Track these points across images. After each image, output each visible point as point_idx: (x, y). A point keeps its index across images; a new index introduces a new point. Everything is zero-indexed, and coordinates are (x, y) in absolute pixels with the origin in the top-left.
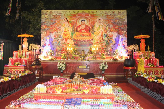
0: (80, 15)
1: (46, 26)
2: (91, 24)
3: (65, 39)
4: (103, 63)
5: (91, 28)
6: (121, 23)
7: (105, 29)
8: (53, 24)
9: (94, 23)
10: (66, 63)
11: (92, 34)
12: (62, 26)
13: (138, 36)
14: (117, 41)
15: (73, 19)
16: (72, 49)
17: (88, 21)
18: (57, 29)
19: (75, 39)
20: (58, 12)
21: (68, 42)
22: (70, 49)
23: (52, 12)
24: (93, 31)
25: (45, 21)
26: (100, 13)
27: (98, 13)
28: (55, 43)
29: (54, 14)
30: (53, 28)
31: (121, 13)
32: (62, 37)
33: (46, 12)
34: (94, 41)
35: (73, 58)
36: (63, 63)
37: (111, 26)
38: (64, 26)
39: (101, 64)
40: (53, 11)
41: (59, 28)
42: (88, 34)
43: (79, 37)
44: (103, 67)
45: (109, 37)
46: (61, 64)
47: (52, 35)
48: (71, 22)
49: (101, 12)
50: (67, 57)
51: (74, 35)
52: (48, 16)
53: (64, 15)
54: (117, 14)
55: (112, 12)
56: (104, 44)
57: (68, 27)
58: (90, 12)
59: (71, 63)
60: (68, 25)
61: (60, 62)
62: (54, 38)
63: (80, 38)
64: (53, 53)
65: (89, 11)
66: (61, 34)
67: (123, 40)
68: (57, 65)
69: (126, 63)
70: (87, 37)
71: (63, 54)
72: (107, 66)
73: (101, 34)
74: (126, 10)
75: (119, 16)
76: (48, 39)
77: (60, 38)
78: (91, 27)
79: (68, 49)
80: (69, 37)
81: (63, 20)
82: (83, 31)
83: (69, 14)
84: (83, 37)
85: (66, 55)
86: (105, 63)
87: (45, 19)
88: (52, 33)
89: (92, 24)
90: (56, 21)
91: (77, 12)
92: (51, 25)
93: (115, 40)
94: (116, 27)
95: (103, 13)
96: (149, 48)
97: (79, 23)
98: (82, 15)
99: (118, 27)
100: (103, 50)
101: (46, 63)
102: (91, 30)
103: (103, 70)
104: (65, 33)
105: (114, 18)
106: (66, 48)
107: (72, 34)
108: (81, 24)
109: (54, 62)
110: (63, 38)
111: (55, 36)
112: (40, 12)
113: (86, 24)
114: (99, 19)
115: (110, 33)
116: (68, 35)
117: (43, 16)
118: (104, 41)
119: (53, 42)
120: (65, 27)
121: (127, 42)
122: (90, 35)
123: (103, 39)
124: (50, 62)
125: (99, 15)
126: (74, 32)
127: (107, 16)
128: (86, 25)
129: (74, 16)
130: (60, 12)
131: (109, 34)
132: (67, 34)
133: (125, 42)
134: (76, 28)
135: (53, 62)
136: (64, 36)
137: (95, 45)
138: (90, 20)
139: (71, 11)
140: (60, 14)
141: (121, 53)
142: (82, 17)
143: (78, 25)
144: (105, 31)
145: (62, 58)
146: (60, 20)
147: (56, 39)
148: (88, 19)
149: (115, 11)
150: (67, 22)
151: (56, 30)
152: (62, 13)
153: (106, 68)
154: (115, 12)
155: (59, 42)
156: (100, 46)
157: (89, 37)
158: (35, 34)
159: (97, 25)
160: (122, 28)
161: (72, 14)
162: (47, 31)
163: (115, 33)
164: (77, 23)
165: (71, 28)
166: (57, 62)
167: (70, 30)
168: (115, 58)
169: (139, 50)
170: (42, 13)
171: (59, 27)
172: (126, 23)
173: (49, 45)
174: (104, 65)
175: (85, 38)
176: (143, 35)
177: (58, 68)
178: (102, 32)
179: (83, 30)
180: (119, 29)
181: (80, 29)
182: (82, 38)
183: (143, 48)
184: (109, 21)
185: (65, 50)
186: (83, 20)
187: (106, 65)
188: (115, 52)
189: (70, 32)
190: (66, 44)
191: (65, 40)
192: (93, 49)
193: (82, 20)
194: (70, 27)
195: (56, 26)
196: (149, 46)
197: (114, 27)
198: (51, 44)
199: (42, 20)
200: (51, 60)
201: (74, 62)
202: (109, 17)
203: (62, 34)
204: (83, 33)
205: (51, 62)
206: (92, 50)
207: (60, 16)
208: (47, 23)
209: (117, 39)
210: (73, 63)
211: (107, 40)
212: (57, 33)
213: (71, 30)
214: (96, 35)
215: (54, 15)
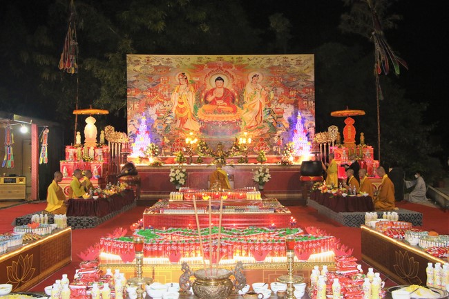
0: (213, 67)
1: (138, 91)
2: (237, 86)
3: (181, 118)
4: (261, 171)
5: (236, 94)
6: (302, 83)
7: (267, 98)
8: (153, 85)
9: (243, 84)
10: (187, 170)
11: (238, 108)
12: (173, 90)
13: (338, 112)
14: (292, 123)
15: (198, 77)
16: (196, 140)
17: (231, 79)
18: (162, 97)
19: (203, 120)
20: (165, 60)
21: (187, 125)
22: (192, 142)
23: (150, 59)
24: (242, 103)
25: (135, 79)
26: (256, 61)
27: (251, 63)
28: (158, 129)
29: (156, 64)
30: (154, 96)
31: (302, 62)
32: (173, 114)
33: (136, 59)
34: (243, 123)
35: (200, 161)
36: (181, 172)
37: (281, 90)
38: (177, 92)
39: (257, 172)
40: (152, 57)
41: (167, 95)
42: (231, 109)
43: (210, 115)
44: (261, 178)
45: (275, 116)
46: (178, 171)
47: (152, 111)
48: (193, 83)
49: (259, 60)
50: (187, 158)
51: (200, 110)
52: (141, 68)
53: (178, 66)
54: (293, 63)
55: (282, 60)
56: (265, 131)
57: (186, 93)
58: (235, 60)
59: (197, 170)
60: (187, 89)
61: (175, 170)
62: (155, 117)
63: (213, 118)
64: (157, 150)
65: (232, 58)
66: (170, 108)
67: (306, 121)
68: (170, 175)
69: (305, 169)
70: (227, 115)
71: (178, 153)
72: (269, 176)
73: (257, 107)
74: (313, 55)
75: (298, 68)
76: (144, 120)
77: (169, 118)
78: (238, 93)
79: (188, 141)
80: (189, 116)
81: (176, 78)
82: (218, 102)
83: (188, 64)
84: (220, 115)
85: (185, 154)
86: (264, 170)
87: (136, 74)
88: (152, 105)
89: (240, 86)
90: (159, 80)
91: (206, 60)
92: (148, 88)
93: (290, 120)
94: (292, 93)
95: (263, 63)
96: (362, 138)
97: (211, 83)
98: (217, 66)
99: (295, 92)
100: (263, 144)
101: (145, 171)
102: (237, 100)
103: (260, 184)
104: (181, 106)
105: (287, 73)
106: (183, 140)
107: (196, 109)
108: (214, 86)
109: (163, 168)
110: (176, 117)
111: (157, 113)
112: (125, 58)
113: (225, 86)
114: (255, 76)
115: (277, 107)
116: (188, 111)
117: (130, 67)
118: (265, 124)
119: (155, 126)
120: (181, 92)
121: (314, 124)
122: (235, 111)
123: (263, 119)
124: (153, 168)
125: (254, 67)
126: (201, 105)
127: (272, 68)
128: (225, 89)
129: (198, 68)
130: (168, 59)
131: (277, 109)
132: (185, 109)
133: (311, 124)
134: (203, 94)
135: (160, 168)
136: (177, 112)
137: (246, 134)
138: (235, 77)
139: (194, 58)
140: (169, 65)
141: (301, 148)
142: (216, 71)
143: (209, 88)
144: (267, 103)
145: (175, 160)
146: (168, 78)
147: (161, 121)
148: (230, 74)
149: (290, 57)
150: (184, 82)
151: (160, 100)
152: (173, 61)
153: (265, 179)
154: (289, 60)
155: (167, 127)
156: (257, 133)
157: (232, 115)
158: (113, 107)
159: (249, 89)
160: (304, 95)
161: (196, 63)
162: (140, 100)
163: (289, 105)
164: (205, 84)
165: (194, 96)
166: (167, 168)
167: (190, 99)
168: (285, 160)
169: (342, 143)
170: (127, 62)
171: (166, 93)
172: (313, 84)
173: (146, 132)
174: (262, 174)
175: (223, 118)
176: (350, 109)
177: (172, 180)
178: (260, 103)
179: (220, 99)
180: (298, 96)
181: (213, 97)
182: (218, 118)
183: (349, 137)
184: (275, 79)
185: (181, 144)
186: (219, 79)
187: (267, 174)
188: (286, 146)
189: (190, 102)
190: (181, 131)
191: (181, 122)
192: (242, 141)
193: (216, 77)
194: (190, 93)
195: (160, 89)
196: (362, 134)
197: (287, 93)
198: (150, 131)
199: (128, 76)
200: (156, 164)
201: (203, 168)
202: (275, 70)
203: (174, 109)
204: (220, 107)
205: (156, 168)
206: (240, 143)
207: (168, 68)
208: (140, 83)
209: (293, 119)
210: (201, 170)
211: (271, 121)
212: (162, 107)
213: (194, 99)
214: (248, 111)
215: (155, 67)
